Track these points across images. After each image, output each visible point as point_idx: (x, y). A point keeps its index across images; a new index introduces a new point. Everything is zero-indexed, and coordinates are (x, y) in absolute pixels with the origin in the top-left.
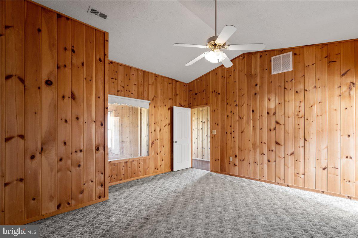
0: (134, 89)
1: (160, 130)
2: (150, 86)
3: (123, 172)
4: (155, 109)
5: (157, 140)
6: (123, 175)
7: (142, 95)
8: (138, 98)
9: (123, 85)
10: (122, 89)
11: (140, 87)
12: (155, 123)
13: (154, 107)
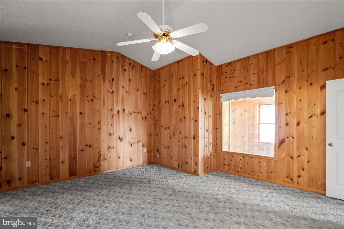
0: (253, 79)
1: (298, 124)
2: (276, 66)
3: (240, 165)
4: (288, 93)
5: (292, 139)
6: (240, 168)
7: (265, 83)
8: (259, 87)
9: (240, 80)
10: (239, 83)
11: (261, 73)
12: (287, 114)
13: (286, 92)
